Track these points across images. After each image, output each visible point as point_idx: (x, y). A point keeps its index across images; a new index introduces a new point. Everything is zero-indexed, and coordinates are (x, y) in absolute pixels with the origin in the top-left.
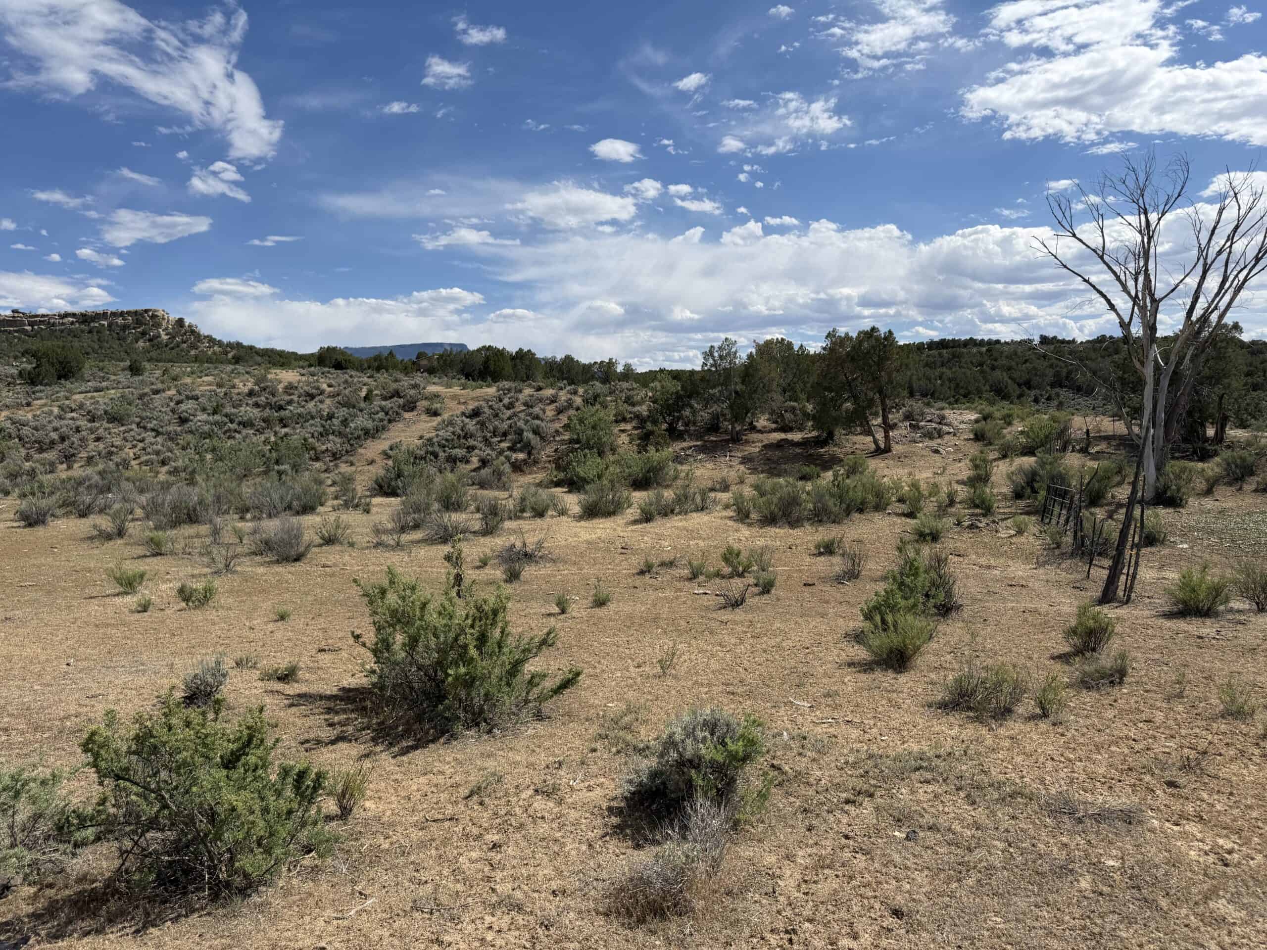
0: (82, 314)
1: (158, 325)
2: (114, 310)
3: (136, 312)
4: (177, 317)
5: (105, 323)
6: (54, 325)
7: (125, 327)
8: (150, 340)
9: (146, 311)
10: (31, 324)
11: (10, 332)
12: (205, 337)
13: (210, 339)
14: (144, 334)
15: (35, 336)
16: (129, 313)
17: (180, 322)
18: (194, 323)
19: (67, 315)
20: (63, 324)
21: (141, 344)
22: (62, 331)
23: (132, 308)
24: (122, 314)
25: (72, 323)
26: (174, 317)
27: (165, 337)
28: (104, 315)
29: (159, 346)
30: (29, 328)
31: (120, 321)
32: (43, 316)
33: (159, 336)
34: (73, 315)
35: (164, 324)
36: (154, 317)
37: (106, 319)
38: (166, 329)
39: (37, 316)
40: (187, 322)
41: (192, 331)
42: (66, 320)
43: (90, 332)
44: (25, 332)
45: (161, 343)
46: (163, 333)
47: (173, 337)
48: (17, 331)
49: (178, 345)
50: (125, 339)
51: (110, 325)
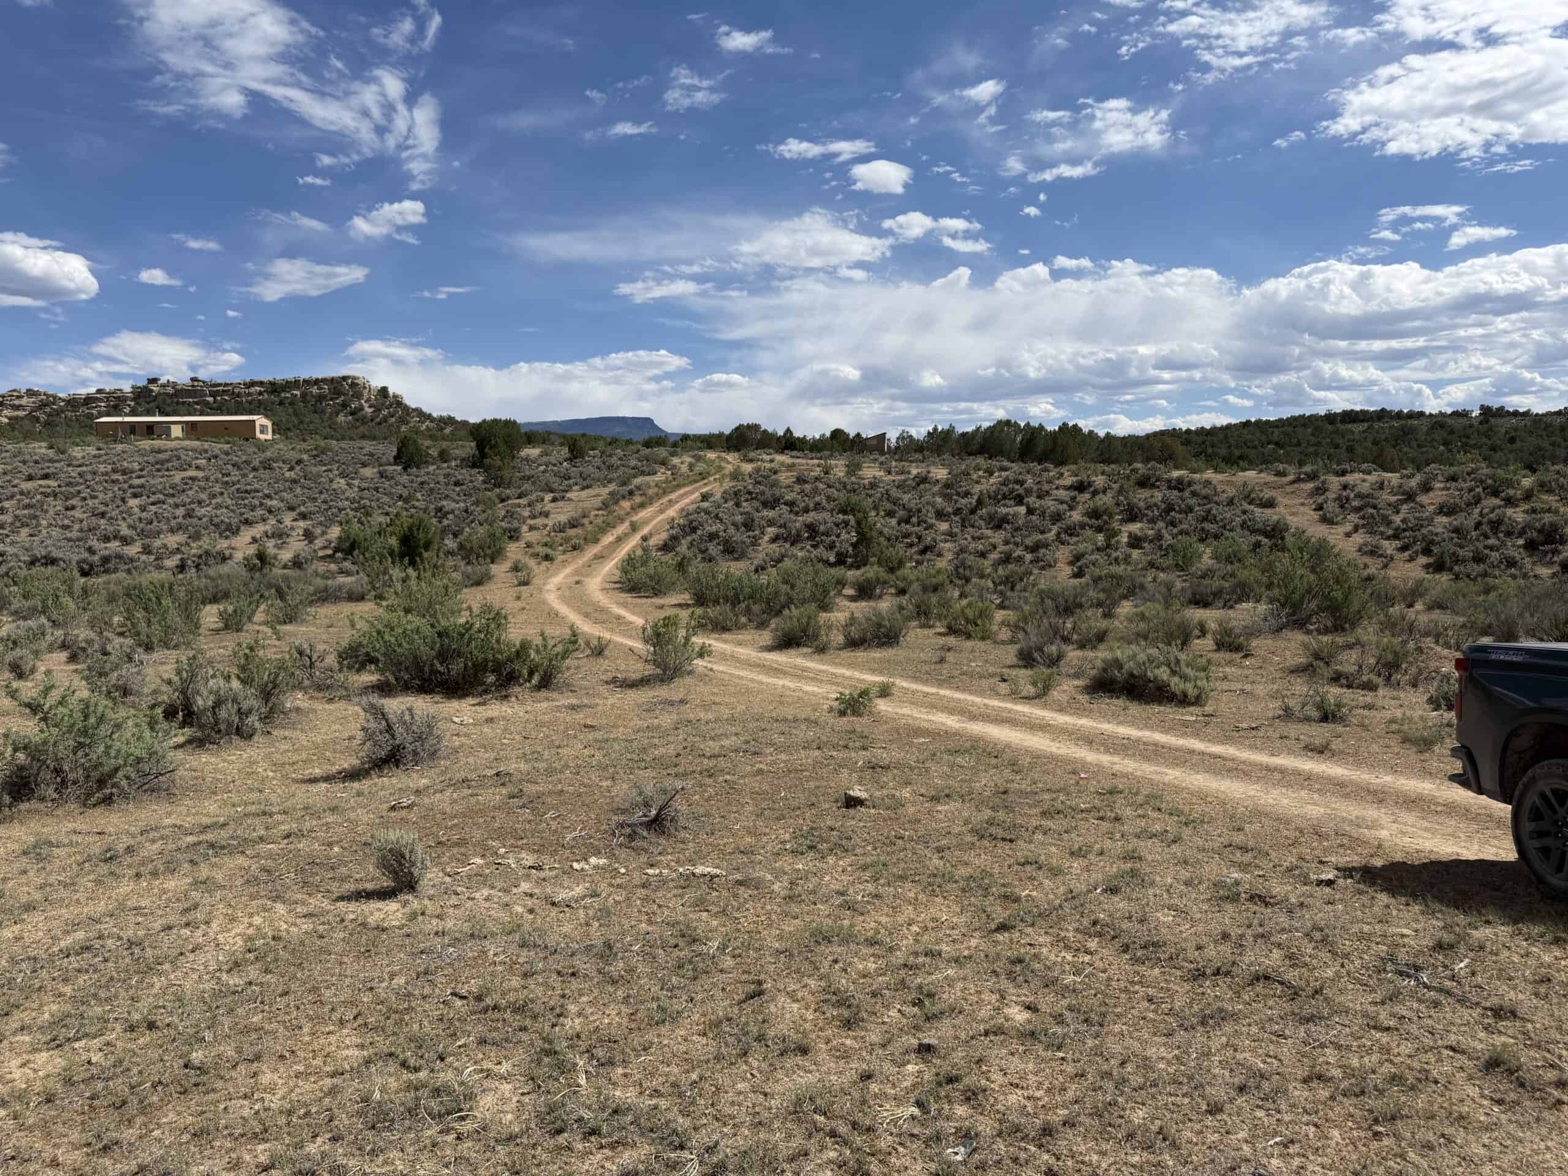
0: (270, 383)
1: (358, 396)
2: (307, 378)
3: (332, 379)
4: (380, 385)
5: (298, 393)
6: (239, 395)
7: (320, 398)
8: (352, 414)
9: (344, 378)
10: (213, 394)
11: (189, 404)
12: (414, 410)
13: (419, 412)
14: (344, 405)
15: (219, 408)
16: (324, 380)
17: (384, 391)
18: (398, 392)
19: (253, 384)
20: (249, 394)
21: (341, 418)
22: (250, 403)
23: (328, 375)
24: (317, 382)
25: (260, 393)
26: (376, 385)
27: (369, 410)
28: (296, 384)
29: (364, 421)
30: (211, 399)
31: (315, 390)
32: (226, 385)
33: (361, 409)
34: (261, 383)
35: (366, 393)
36: (354, 385)
37: (298, 388)
38: (369, 400)
39: (220, 385)
40: (391, 391)
41: (398, 402)
42: (252, 390)
43: (281, 403)
44: (206, 404)
45: (364, 417)
46: (366, 405)
47: (378, 410)
48: (197, 403)
49: (385, 419)
50: (323, 412)
51: (304, 395)
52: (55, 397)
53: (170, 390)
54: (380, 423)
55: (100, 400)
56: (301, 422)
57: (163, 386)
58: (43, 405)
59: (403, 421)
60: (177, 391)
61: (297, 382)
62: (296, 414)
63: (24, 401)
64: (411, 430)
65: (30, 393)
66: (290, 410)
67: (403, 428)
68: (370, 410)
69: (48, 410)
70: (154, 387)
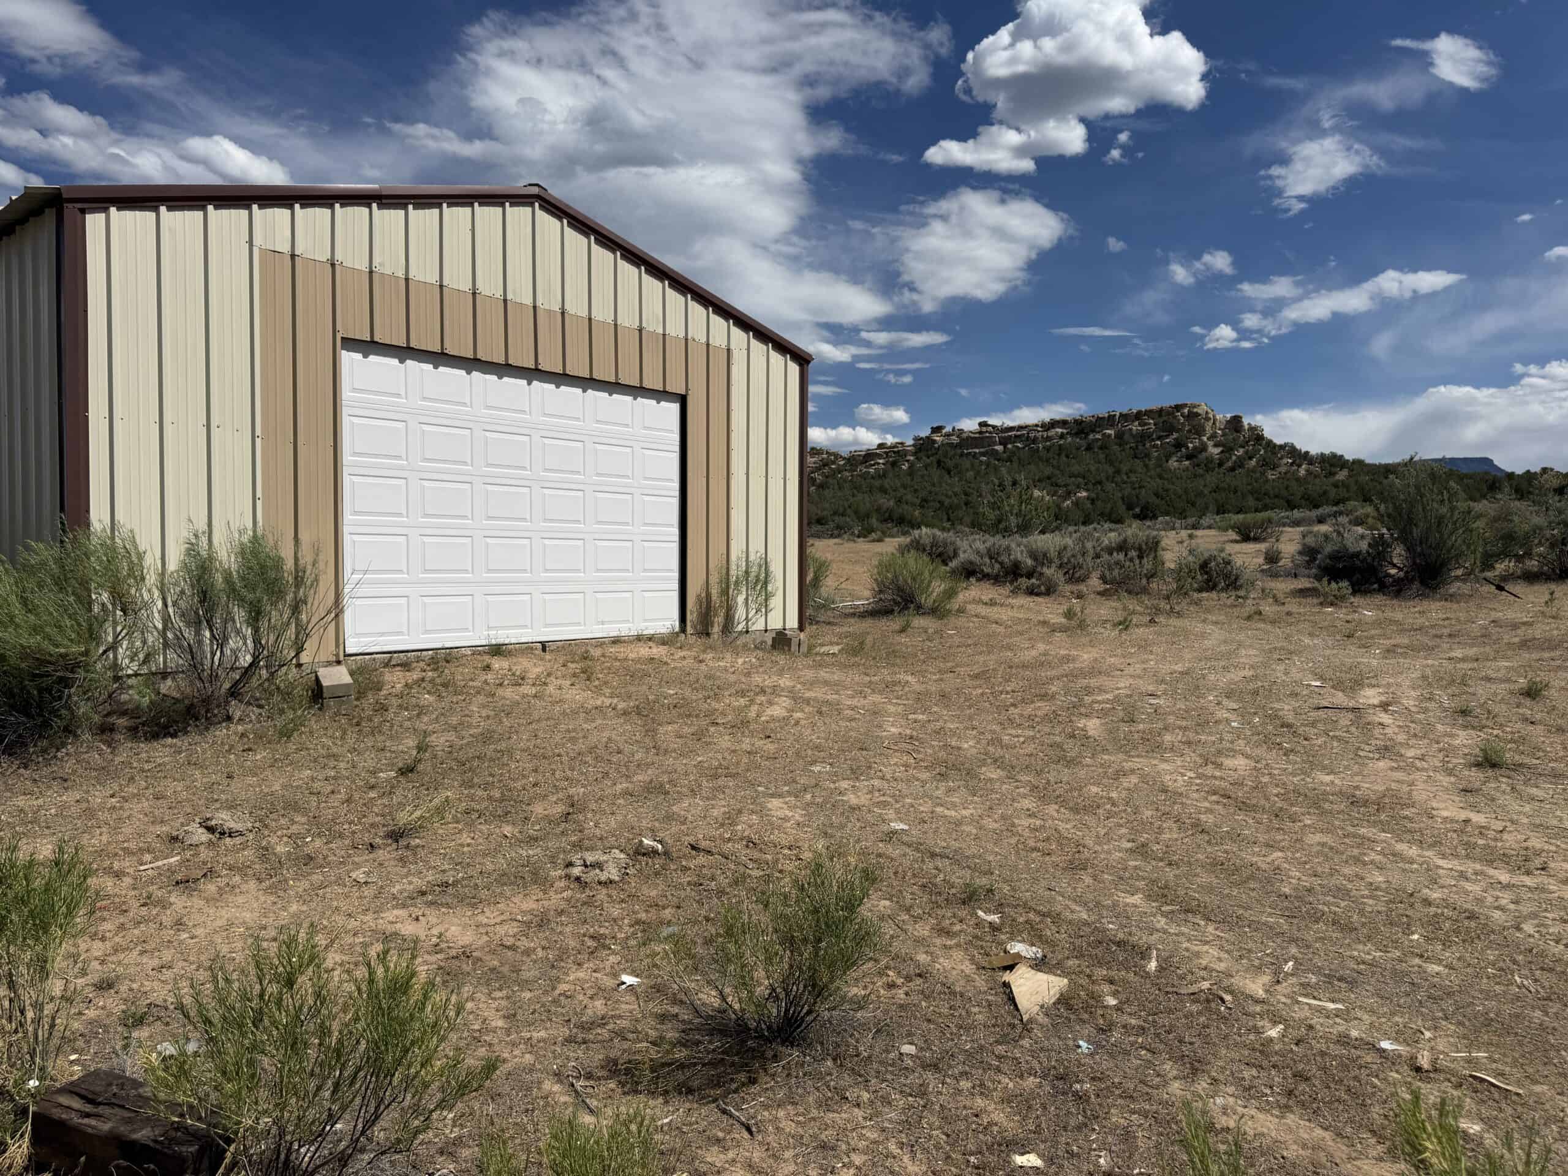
0: (1076, 421)
1: (1199, 431)
2: (1124, 411)
3: (1160, 412)
4: (1229, 416)
5: (1111, 432)
6: (1035, 440)
7: (1143, 437)
8: (1189, 457)
9: (1178, 408)
10: (1004, 442)
11: (975, 455)
12: (1282, 447)
13: (1292, 451)
14: (1178, 445)
15: (1010, 460)
16: (1149, 413)
17: (1235, 423)
18: (1260, 423)
19: (1055, 424)
20: (1049, 439)
21: (1173, 463)
22: (1048, 449)
23: (1154, 405)
24: (1139, 416)
25: (1062, 436)
26: (1223, 416)
27: (1213, 450)
28: (1110, 420)
29: (1209, 465)
30: (1000, 448)
31: (1135, 427)
32: (1020, 428)
33: (1203, 448)
34: (1063, 423)
35: (1210, 428)
36: (1192, 416)
37: (1110, 426)
38: (1213, 436)
39: (1012, 429)
40: (1246, 421)
41: (1259, 438)
42: (1052, 433)
43: (1089, 448)
44: (995, 454)
45: (1210, 460)
46: (1210, 443)
47: (1228, 450)
48: (983, 454)
49: (1240, 464)
50: (1148, 455)
51: (1120, 436)
53: (955, 439)
54: (1232, 469)
55: (879, 456)
56: (1118, 472)
57: (948, 435)
58: (825, 464)
59: (1265, 464)
60: (962, 440)
61: (1111, 417)
62: (1111, 463)
64: (1284, 476)
66: (1102, 456)
67: (1271, 475)
68: (1217, 450)
69: (826, 470)
70: (937, 438)
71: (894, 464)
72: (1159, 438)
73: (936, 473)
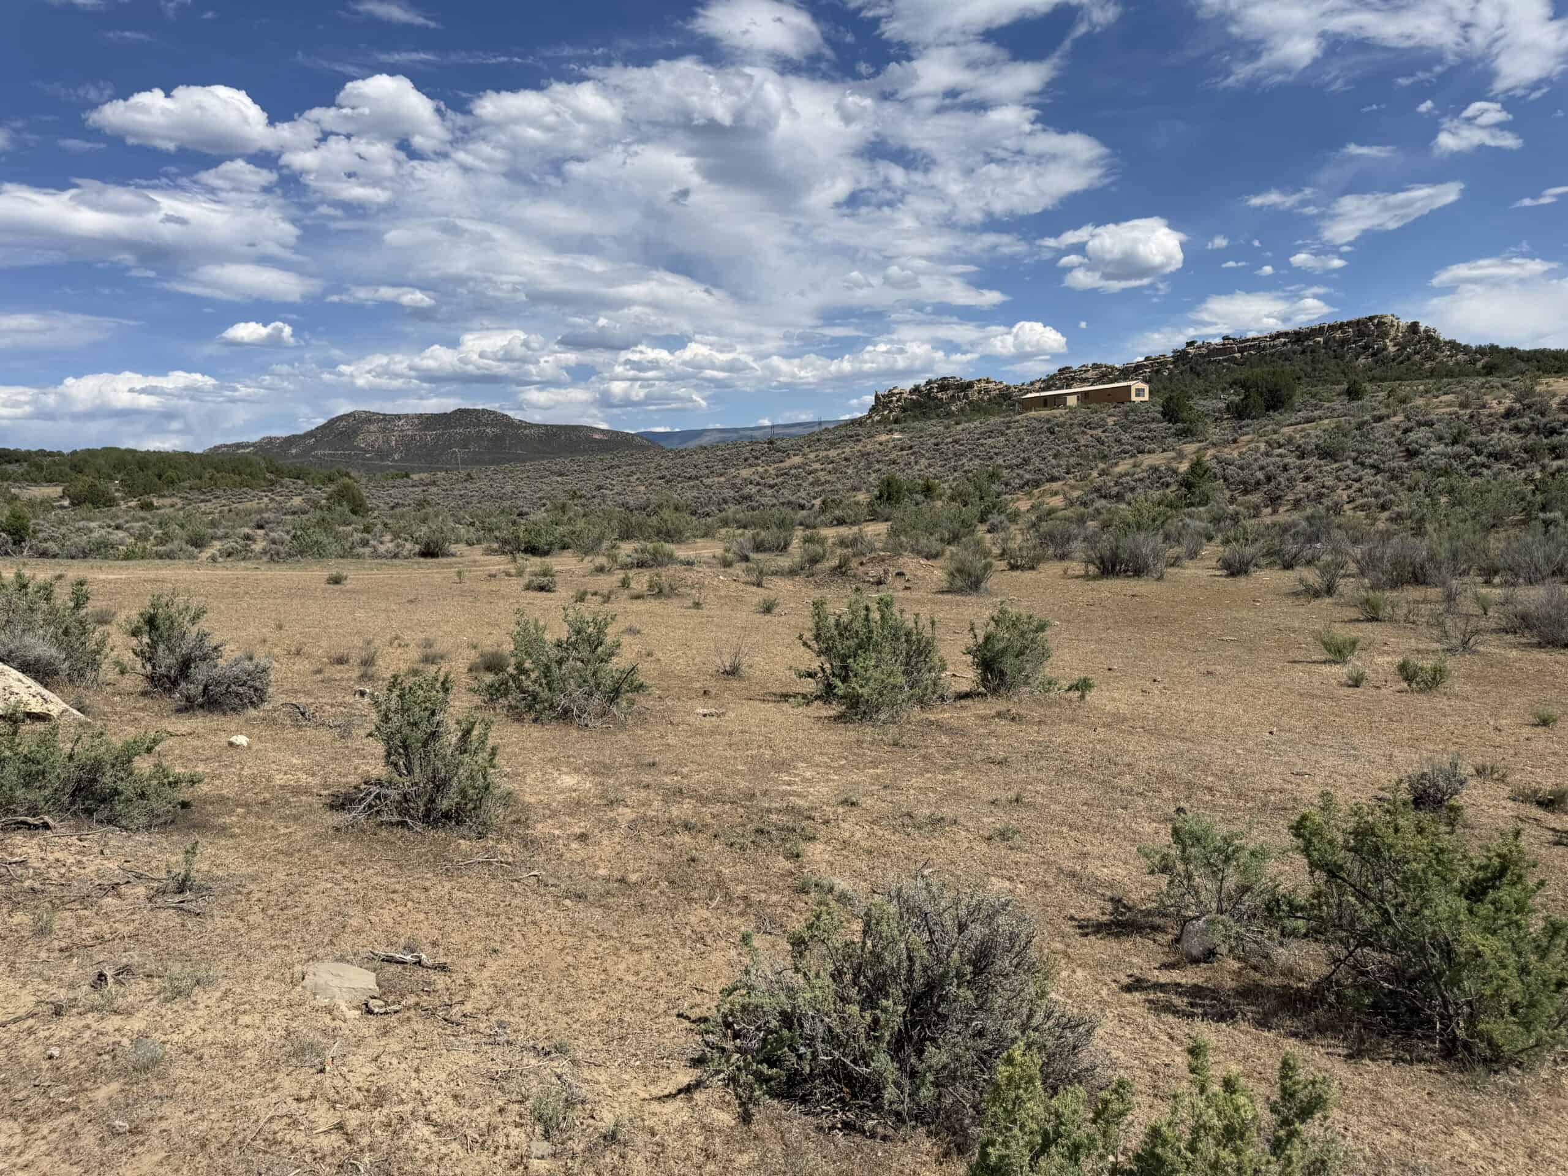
0: (1295, 332)
1: (1385, 335)
2: (1332, 323)
3: (1358, 322)
4: (1410, 322)
5: (1321, 339)
6: (1264, 348)
7: (1343, 342)
8: (1374, 355)
9: (1371, 319)
10: (1241, 351)
11: (1219, 362)
12: (1446, 343)
13: (1451, 344)
14: (1367, 347)
15: (1245, 364)
16: (1349, 324)
17: (1414, 327)
18: (1431, 327)
19: (1279, 335)
20: (1274, 346)
21: (1362, 360)
22: (1272, 355)
23: (1354, 317)
24: (1342, 326)
25: (1285, 344)
26: (1405, 321)
27: (1392, 349)
28: (1320, 330)
29: (1387, 360)
30: (1238, 355)
31: (1338, 335)
32: (1254, 339)
33: (1385, 348)
34: (1286, 334)
35: (1393, 332)
36: (1381, 324)
37: (1320, 334)
38: (1394, 339)
39: (1248, 340)
40: (1422, 327)
41: (1430, 337)
42: (1277, 342)
43: (1303, 352)
44: (1234, 360)
45: (1388, 356)
46: (1391, 344)
47: (1403, 348)
48: (1225, 361)
49: (1409, 357)
50: (1344, 356)
51: (1327, 342)
52: (1113, 368)
53: (1204, 351)
54: (1404, 360)
55: (1146, 366)
57: (1199, 347)
60: (1210, 351)
61: (1321, 329)
62: (1317, 362)
63: (1089, 375)
65: (1096, 366)
66: (1312, 358)
67: (1432, 365)
68: (1395, 349)
70: (1191, 350)
71: (1158, 372)
72: (1355, 342)
73: (1188, 377)
